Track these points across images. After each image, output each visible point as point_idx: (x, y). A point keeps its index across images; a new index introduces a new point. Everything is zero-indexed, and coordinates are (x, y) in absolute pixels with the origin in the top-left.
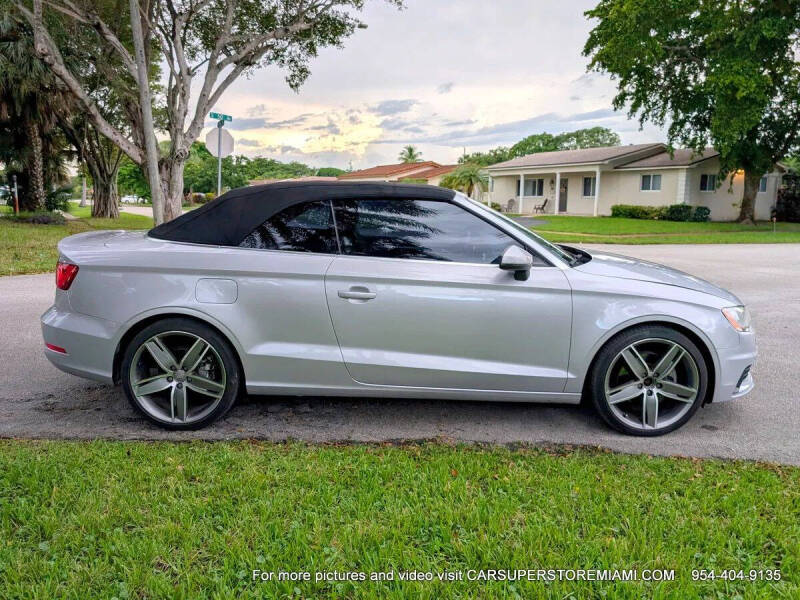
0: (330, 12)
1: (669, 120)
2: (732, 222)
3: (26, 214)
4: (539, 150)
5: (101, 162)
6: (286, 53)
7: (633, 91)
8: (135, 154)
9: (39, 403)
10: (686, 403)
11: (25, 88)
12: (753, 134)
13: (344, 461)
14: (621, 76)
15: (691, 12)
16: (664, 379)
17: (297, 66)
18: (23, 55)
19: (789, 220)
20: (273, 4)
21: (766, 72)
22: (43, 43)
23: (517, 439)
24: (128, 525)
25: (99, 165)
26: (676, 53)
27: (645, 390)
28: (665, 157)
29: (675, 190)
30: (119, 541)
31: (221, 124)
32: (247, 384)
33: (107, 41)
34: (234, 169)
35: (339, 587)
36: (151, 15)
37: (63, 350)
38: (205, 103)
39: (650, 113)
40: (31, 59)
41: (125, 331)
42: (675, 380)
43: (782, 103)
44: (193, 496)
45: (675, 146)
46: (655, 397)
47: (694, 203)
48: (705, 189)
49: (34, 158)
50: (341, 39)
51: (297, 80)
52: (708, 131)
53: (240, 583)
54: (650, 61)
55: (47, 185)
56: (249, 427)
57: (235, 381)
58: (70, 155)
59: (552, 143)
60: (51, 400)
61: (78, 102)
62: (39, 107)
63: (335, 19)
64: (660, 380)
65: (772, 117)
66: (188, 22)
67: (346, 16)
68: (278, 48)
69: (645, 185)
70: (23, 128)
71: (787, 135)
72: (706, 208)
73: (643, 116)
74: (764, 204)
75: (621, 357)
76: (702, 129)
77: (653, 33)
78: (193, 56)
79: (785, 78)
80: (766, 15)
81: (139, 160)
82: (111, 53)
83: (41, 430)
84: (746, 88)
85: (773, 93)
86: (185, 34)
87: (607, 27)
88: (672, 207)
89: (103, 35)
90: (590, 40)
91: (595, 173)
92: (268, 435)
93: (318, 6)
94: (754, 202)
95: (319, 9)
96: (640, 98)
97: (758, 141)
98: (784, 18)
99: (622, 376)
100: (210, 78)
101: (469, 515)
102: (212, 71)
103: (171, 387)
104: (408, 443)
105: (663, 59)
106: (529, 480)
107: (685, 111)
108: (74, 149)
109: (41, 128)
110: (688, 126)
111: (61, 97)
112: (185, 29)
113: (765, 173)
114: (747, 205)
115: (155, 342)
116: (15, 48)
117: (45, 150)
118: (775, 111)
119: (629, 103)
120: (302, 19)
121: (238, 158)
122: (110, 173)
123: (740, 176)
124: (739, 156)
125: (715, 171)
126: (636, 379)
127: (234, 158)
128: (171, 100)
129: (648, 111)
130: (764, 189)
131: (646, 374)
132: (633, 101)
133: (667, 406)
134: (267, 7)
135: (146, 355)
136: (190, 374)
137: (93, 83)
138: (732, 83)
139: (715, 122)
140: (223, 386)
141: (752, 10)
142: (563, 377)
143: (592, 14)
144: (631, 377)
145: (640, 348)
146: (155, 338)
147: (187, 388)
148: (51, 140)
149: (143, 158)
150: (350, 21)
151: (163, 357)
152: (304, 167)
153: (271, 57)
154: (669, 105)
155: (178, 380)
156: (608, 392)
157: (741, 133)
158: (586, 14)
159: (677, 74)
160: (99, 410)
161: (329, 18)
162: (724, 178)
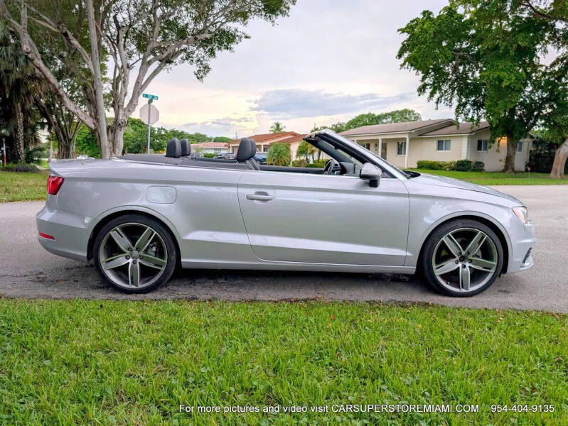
0: (225, 28)
1: (455, 103)
2: (500, 172)
3: (11, 165)
4: (367, 125)
5: (65, 131)
6: (195, 56)
7: (431, 83)
8: (90, 122)
9: (34, 277)
10: (489, 272)
11: (12, 77)
12: (513, 112)
13: (254, 311)
14: (423, 73)
15: (469, 30)
16: (473, 256)
17: (201, 64)
18: (12, 55)
19: (537, 171)
20: (185, 22)
21: (521, 71)
22: (27, 45)
23: (373, 299)
24: (106, 350)
25: (63, 132)
26: (460, 57)
27: (460, 265)
28: (454, 128)
29: (460, 150)
30: (101, 359)
31: (150, 102)
32: (182, 260)
33: (72, 44)
34: (156, 137)
35: (261, 387)
36: (102, 27)
37: (52, 238)
38: (139, 87)
39: (443, 98)
40: (16, 58)
41: (97, 223)
42: (481, 256)
43: (531, 92)
44: (150, 332)
45: (460, 120)
46: (467, 269)
47: (473, 159)
48: (481, 150)
49: (18, 127)
50: (232, 46)
51: (202, 74)
52: (482, 111)
53: (190, 385)
54: (443, 62)
55: (26, 146)
56: (184, 291)
57: (173, 257)
58: (43, 126)
59: (375, 120)
60: (41, 276)
61: (51, 86)
62: (21, 92)
63: (228, 32)
64: (470, 257)
65: (525, 101)
66: (127, 34)
67: (236, 30)
68: (189, 51)
69: (440, 147)
70: (10, 106)
71: (535, 113)
72: (481, 163)
73: (438, 99)
74: (520, 160)
75: (443, 242)
76: (478, 109)
77: (444, 44)
78: (130, 57)
79: (533, 75)
80: (520, 31)
81: (93, 126)
82: (74, 53)
83: (36, 293)
84: (509, 80)
85: (525, 85)
86: (125, 42)
87: (413, 39)
88: (458, 162)
89: (69, 40)
90: (402, 48)
91: (405, 139)
92: (198, 296)
93: (217, 23)
94: (514, 158)
95: (218, 25)
96: (436, 88)
97: (516, 117)
98: (531, 35)
99: (443, 255)
100: (143, 70)
101: (347, 342)
102: (144, 66)
103: (129, 263)
104: (297, 301)
105: (451, 61)
106: (386, 321)
107: (467, 97)
108: (45, 121)
109: (23, 105)
110: (468, 106)
111: (38, 84)
112: (125, 38)
113: (520, 138)
114: (509, 160)
115: (117, 231)
116: (6, 50)
117: (25, 121)
118: (527, 97)
119: (428, 90)
120: (207, 31)
121: (159, 129)
122: (70, 137)
123: (504, 141)
124: (504, 127)
125: (488, 137)
126: (454, 257)
127: (156, 129)
128: (115, 86)
129: (441, 97)
130: (520, 150)
131: (461, 253)
132: (431, 90)
133: (476, 275)
134: (182, 24)
135: (111, 240)
136: (141, 253)
137: (60, 75)
138: (498, 76)
139: (487, 103)
140: (166, 261)
141: (510, 29)
142: (403, 256)
143: (403, 31)
144: (451, 256)
145: (456, 235)
146: (117, 228)
147: (140, 263)
148: (30, 114)
149: (95, 126)
150: (239, 34)
151: (123, 241)
152: (204, 136)
153: (185, 58)
154: (456, 92)
155: (133, 258)
156: (434, 267)
157: (505, 111)
158: (399, 30)
159: (461, 71)
160: (77, 281)
161: (224, 32)
162: (493, 142)
